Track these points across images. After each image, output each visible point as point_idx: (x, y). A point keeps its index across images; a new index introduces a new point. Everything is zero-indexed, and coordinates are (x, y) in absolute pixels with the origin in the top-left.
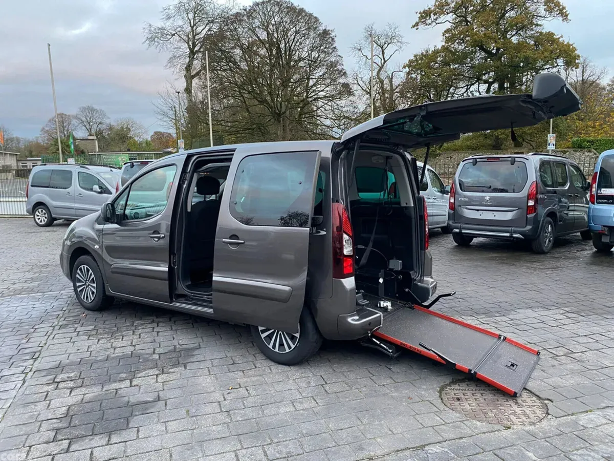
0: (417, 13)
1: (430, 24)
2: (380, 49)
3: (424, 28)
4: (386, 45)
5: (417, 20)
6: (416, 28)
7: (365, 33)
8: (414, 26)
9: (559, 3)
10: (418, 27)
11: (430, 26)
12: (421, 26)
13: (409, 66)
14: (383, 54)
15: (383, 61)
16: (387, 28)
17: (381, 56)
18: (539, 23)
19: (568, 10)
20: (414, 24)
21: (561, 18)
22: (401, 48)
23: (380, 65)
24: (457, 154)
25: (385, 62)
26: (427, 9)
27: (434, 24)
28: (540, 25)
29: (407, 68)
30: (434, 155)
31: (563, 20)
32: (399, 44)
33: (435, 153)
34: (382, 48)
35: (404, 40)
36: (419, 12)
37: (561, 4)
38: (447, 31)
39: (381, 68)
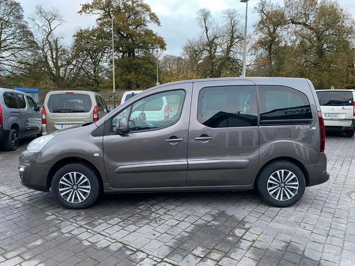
0: (81, 5)
1: (88, 13)
2: (48, 22)
3: (85, 15)
4: (52, 20)
5: (81, 9)
6: (80, 14)
7: (36, 9)
8: (79, 12)
9: (156, 16)
10: (81, 13)
11: (88, 14)
12: (83, 13)
13: (77, 36)
14: (50, 25)
15: (50, 30)
16: (52, 10)
17: (49, 27)
18: (147, 24)
19: (160, 20)
20: (79, 11)
21: (157, 24)
22: (62, 23)
23: (48, 32)
24: (109, 91)
25: (51, 30)
26: (87, 4)
27: (91, 13)
28: (147, 26)
29: (76, 37)
30: (96, 90)
31: (158, 25)
32: (60, 21)
33: (97, 89)
34: (49, 21)
35: (63, 19)
36: (82, 4)
37: (157, 17)
38: (99, 19)
39: (49, 34)
